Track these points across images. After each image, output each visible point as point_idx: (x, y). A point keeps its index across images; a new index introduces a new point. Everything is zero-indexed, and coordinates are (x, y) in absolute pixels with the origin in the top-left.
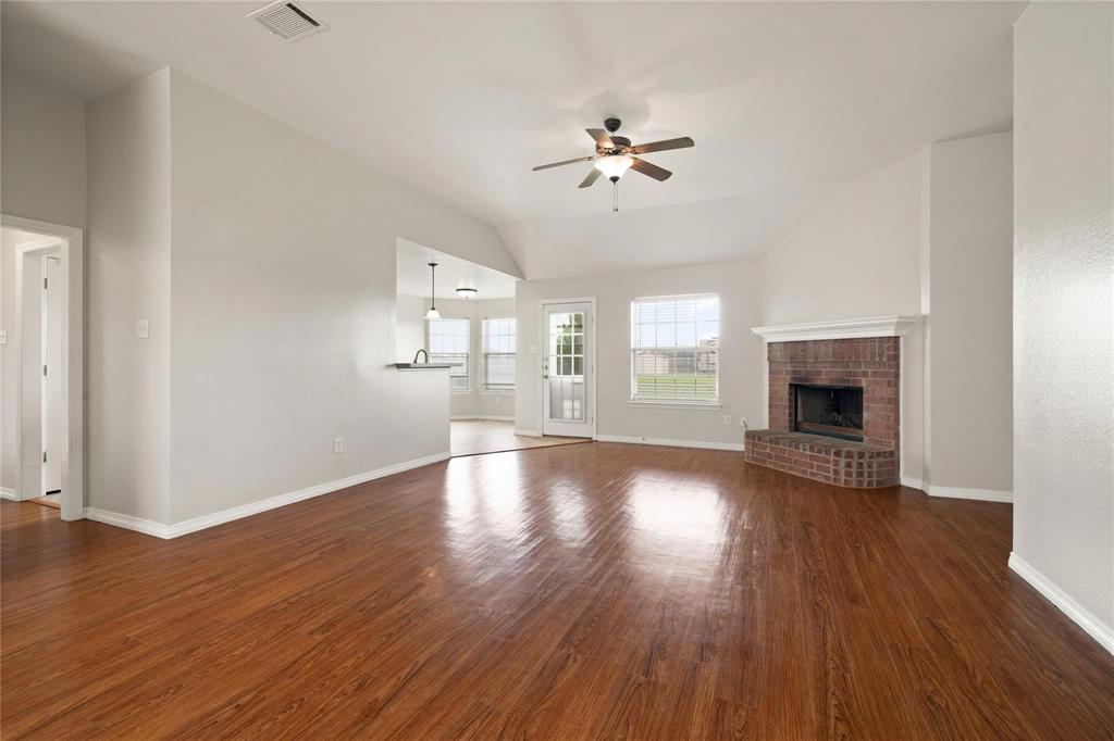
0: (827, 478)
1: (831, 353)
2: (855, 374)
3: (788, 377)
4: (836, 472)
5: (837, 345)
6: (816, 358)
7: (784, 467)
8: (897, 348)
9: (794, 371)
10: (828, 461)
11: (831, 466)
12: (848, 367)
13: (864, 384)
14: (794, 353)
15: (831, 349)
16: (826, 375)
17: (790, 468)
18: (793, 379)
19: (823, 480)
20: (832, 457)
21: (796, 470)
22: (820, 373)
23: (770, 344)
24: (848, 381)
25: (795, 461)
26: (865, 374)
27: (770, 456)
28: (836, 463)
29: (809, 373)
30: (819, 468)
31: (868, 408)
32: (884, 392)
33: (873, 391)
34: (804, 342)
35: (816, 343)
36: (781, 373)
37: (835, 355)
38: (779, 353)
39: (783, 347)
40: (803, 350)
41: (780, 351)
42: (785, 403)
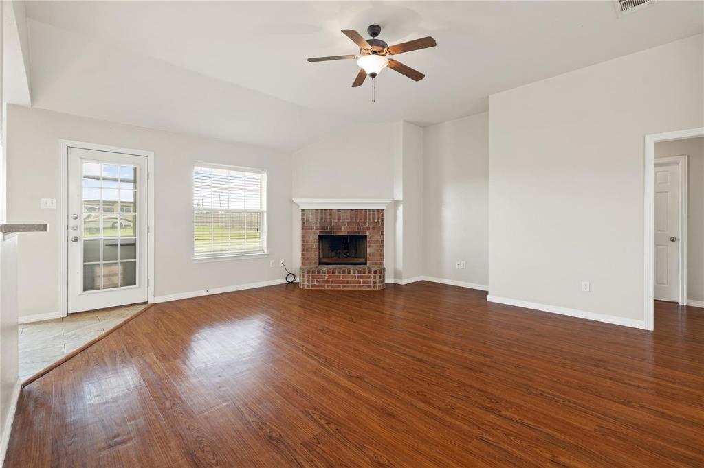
0: (370, 287)
1: (349, 217)
2: (363, 229)
3: (318, 231)
4: (375, 283)
5: (354, 213)
6: (339, 219)
7: (339, 286)
8: (383, 215)
9: (322, 228)
10: (370, 277)
11: (372, 280)
12: (359, 224)
13: (368, 234)
14: (325, 215)
15: (349, 215)
16: (344, 230)
17: (344, 286)
18: (321, 232)
19: (367, 289)
20: (372, 275)
21: (348, 287)
22: (341, 228)
23: (303, 210)
24: (359, 232)
25: (348, 281)
26: (368, 229)
27: (328, 282)
28: (375, 277)
29: (331, 228)
30: (364, 282)
31: (370, 246)
32: (377, 237)
33: (373, 237)
34: (331, 210)
35: (339, 210)
36: (312, 228)
37: (351, 218)
38: (311, 216)
39: (314, 212)
40: (330, 215)
41: (312, 215)
42: (315, 248)
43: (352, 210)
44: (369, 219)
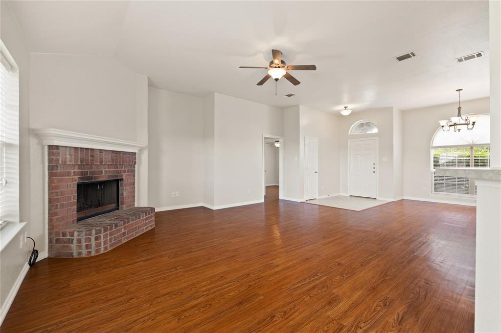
2: (120, 172)
3: (76, 177)
6: (101, 162)
8: (135, 158)
9: (82, 173)
12: (118, 167)
13: (124, 177)
14: (86, 155)
18: (80, 178)
22: (101, 172)
24: (117, 176)
26: (124, 171)
29: (93, 173)
32: (130, 180)
33: (127, 179)
34: (92, 150)
35: (101, 151)
36: (68, 174)
37: (113, 160)
38: (68, 157)
39: (73, 151)
40: (92, 156)
41: (71, 155)
42: (72, 201)
43: (113, 151)
44: (126, 162)
